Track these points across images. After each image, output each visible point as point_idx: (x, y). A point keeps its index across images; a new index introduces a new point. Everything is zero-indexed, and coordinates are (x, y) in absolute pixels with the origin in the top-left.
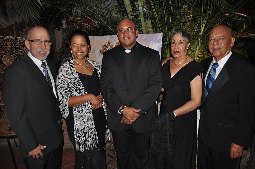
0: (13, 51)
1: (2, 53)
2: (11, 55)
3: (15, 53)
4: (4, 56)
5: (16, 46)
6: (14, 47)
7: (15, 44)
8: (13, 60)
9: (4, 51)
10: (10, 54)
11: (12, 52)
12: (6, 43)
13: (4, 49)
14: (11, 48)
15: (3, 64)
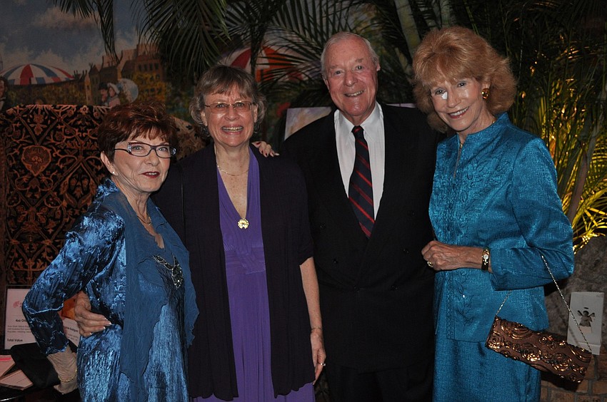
0: (47, 138)
1: (21, 143)
2: (45, 148)
3: (53, 141)
4: (24, 148)
5: (57, 125)
6: (51, 127)
7: (52, 121)
8: (50, 159)
9: (28, 136)
10: (42, 145)
11: (45, 140)
12: (31, 116)
13: (27, 133)
14: (45, 130)
15: (23, 167)
